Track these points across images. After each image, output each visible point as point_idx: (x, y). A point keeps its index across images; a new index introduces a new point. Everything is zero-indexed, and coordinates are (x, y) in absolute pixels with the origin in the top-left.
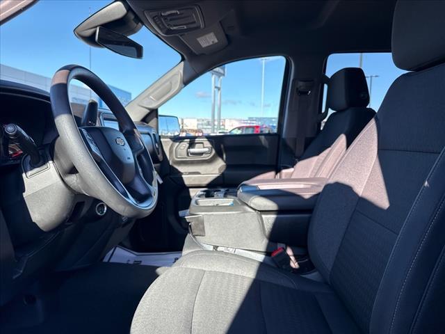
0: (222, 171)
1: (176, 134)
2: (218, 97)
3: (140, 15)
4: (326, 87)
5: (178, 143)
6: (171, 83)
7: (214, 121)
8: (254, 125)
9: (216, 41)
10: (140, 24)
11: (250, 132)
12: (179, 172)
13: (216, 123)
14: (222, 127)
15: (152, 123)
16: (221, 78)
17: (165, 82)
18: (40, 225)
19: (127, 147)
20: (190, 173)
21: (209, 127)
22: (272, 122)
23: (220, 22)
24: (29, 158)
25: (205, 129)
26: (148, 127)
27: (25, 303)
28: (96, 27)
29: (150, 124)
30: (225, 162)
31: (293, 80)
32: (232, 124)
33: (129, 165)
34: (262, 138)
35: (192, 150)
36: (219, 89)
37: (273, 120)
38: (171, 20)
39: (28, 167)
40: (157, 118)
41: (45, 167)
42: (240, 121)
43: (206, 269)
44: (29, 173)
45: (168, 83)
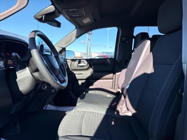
0: (92, 73)
1: (73, 58)
2: (89, 43)
3: (60, 11)
4: (134, 40)
5: (74, 62)
6: (71, 37)
7: (87, 53)
8: (105, 55)
9: (90, 21)
10: (60, 14)
11: (103, 58)
12: (74, 74)
13: (88, 54)
14: (91, 56)
15: (63, 53)
16: (91, 35)
17: (69, 37)
18: (23, 92)
19: (56, 62)
20: (79, 74)
21: (85, 56)
22: (112, 54)
23: (92, 14)
24: (19, 66)
25: (84, 57)
26: (62, 55)
27: (13, 125)
28: (43, 15)
29: (62, 54)
30: (93, 69)
31: (121, 37)
32: (95, 55)
33: (57, 69)
34: (108, 60)
35: (79, 65)
36: (90, 40)
37: (112, 53)
38: (73, 13)
39: (19, 69)
40: (65, 51)
41: (25, 69)
42: (98, 53)
43: (86, 111)
44: (19, 72)
45: (70, 37)
